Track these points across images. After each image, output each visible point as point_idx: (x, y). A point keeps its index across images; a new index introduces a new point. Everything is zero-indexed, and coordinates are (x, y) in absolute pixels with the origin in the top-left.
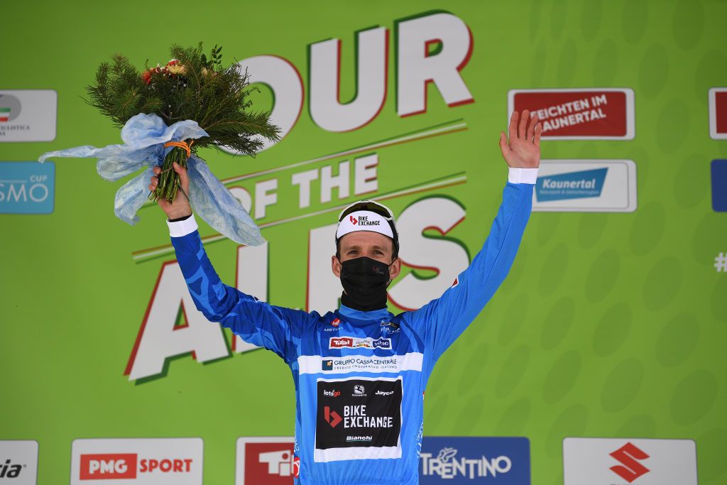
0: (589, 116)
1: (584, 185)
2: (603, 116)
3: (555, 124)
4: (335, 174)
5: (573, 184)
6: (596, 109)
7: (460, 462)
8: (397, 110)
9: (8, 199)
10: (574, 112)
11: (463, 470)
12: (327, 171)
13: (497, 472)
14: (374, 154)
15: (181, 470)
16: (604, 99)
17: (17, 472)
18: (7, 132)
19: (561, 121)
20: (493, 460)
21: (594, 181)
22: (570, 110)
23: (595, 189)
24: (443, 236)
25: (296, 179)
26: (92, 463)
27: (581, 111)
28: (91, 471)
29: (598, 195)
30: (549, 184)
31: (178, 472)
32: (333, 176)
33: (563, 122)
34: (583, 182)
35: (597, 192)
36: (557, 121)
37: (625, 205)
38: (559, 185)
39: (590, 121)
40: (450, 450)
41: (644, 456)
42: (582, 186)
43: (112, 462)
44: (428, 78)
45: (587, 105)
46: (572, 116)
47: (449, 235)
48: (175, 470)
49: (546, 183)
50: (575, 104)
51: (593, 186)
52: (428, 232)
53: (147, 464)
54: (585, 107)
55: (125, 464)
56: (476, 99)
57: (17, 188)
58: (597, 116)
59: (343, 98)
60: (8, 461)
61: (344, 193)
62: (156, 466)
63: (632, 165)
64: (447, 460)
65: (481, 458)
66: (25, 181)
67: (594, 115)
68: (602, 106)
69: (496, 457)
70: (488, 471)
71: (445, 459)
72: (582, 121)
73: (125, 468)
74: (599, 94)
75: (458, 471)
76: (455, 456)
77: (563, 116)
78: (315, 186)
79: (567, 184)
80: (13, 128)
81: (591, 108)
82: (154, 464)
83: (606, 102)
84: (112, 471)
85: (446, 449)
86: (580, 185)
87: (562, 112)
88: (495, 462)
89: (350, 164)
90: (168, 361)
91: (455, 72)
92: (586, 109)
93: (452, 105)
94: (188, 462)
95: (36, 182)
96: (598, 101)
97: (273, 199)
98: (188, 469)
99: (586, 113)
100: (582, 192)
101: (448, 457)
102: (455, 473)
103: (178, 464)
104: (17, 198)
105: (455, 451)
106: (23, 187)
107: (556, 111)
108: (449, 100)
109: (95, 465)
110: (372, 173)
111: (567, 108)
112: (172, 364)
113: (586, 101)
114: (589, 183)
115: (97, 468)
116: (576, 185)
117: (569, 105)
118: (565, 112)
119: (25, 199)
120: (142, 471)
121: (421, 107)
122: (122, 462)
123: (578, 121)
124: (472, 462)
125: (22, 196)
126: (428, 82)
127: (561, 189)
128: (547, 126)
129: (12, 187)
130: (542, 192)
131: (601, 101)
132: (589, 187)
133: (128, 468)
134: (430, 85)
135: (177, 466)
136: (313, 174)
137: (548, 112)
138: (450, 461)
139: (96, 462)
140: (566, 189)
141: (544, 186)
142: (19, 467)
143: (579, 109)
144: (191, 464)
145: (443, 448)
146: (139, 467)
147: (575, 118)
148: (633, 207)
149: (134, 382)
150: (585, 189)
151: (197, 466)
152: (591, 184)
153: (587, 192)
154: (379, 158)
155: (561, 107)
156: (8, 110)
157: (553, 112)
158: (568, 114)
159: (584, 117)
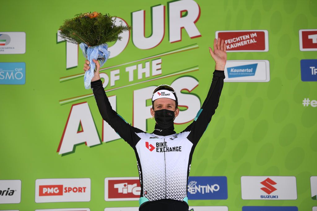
0: (250, 42)
1: (248, 71)
2: (255, 42)
3: (235, 45)
4: (144, 67)
5: (243, 71)
6: (252, 39)
7: (198, 187)
8: (169, 40)
9: (6, 78)
10: (243, 40)
11: (199, 190)
12: (140, 66)
13: (213, 191)
14: (160, 58)
15: (81, 192)
16: (255, 35)
17: (13, 193)
18: (4, 50)
19: (238, 43)
20: (212, 186)
21: (252, 69)
22: (242, 39)
23: (253, 72)
24: (189, 93)
25: (127, 69)
26: (44, 189)
27: (246, 40)
28: (44, 192)
29: (254, 75)
30: (233, 70)
31: (80, 192)
32: (143, 68)
33: (239, 44)
34: (247, 69)
35: (253, 74)
36: (236, 44)
37: (265, 79)
38: (238, 71)
39: (250, 44)
40: (194, 182)
41: (275, 183)
42: (247, 71)
43: (52, 189)
44: (182, 26)
45: (249, 37)
46: (242, 42)
47: (192, 92)
48: (79, 192)
49: (232, 70)
50: (244, 37)
51: (252, 71)
52: (183, 91)
53: (67, 189)
54: (248, 38)
55: (58, 189)
56: (202, 35)
57: (10, 73)
58: (253, 42)
59: (147, 35)
60: (9, 189)
61: (148, 75)
62: (71, 190)
63: (267, 62)
64: (193, 186)
65: (207, 185)
66: (13, 71)
67: (252, 41)
68: (255, 37)
69: (213, 185)
70: (210, 191)
71: (192, 185)
72: (247, 44)
73: (58, 191)
74: (254, 33)
75: (197, 190)
76: (196, 185)
77: (238, 42)
78: (136, 72)
79: (241, 70)
80: (7, 48)
81: (250, 38)
82: (70, 189)
83: (256, 36)
84: (52, 192)
85: (192, 181)
86: (246, 71)
87: (238, 40)
88: (213, 187)
89: (150, 63)
90: (75, 146)
91: (193, 24)
92: (248, 39)
93: (192, 38)
94: (84, 188)
95: (18, 71)
96: (253, 35)
97: (118, 78)
98: (84, 191)
99: (248, 41)
100: (247, 74)
101: (193, 185)
102: (196, 191)
103: (80, 189)
104: (10, 78)
105: (196, 182)
106: (12, 73)
107: (236, 40)
108: (191, 36)
109: (45, 190)
110: (159, 66)
111: (240, 38)
112: (77, 147)
113: (248, 35)
114: (250, 70)
115: (46, 191)
116: (244, 71)
117: (241, 37)
118: (239, 40)
119: (13, 78)
120: (65, 192)
121: (179, 39)
122: (57, 188)
123: (245, 44)
124: (203, 187)
125: (12, 77)
126: (182, 28)
127: (238, 73)
128: (232, 46)
129: (7, 73)
130: (230, 74)
131: (254, 35)
132: (250, 71)
133: (59, 191)
134: (183, 29)
135: (80, 190)
136: (134, 67)
137: (232, 40)
138: (194, 186)
139: (46, 189)
140: (240, 73)
141: (231, 71)
142: (13, 191)
143: (245, 39)
144: (86, 189)
145: (191, 181)
146: (64, 190)
147: (243, 42)
148: (268, 80)
149: (61, 155)
150: (248, 73)
151: (88, 190)
152: (251, 70)
153: (249, 74)
154: (162, 60)
155: (238, 38)
156: (5, 41)
157: (234, 40)
158: (241, 41)
159: (247, 42)
